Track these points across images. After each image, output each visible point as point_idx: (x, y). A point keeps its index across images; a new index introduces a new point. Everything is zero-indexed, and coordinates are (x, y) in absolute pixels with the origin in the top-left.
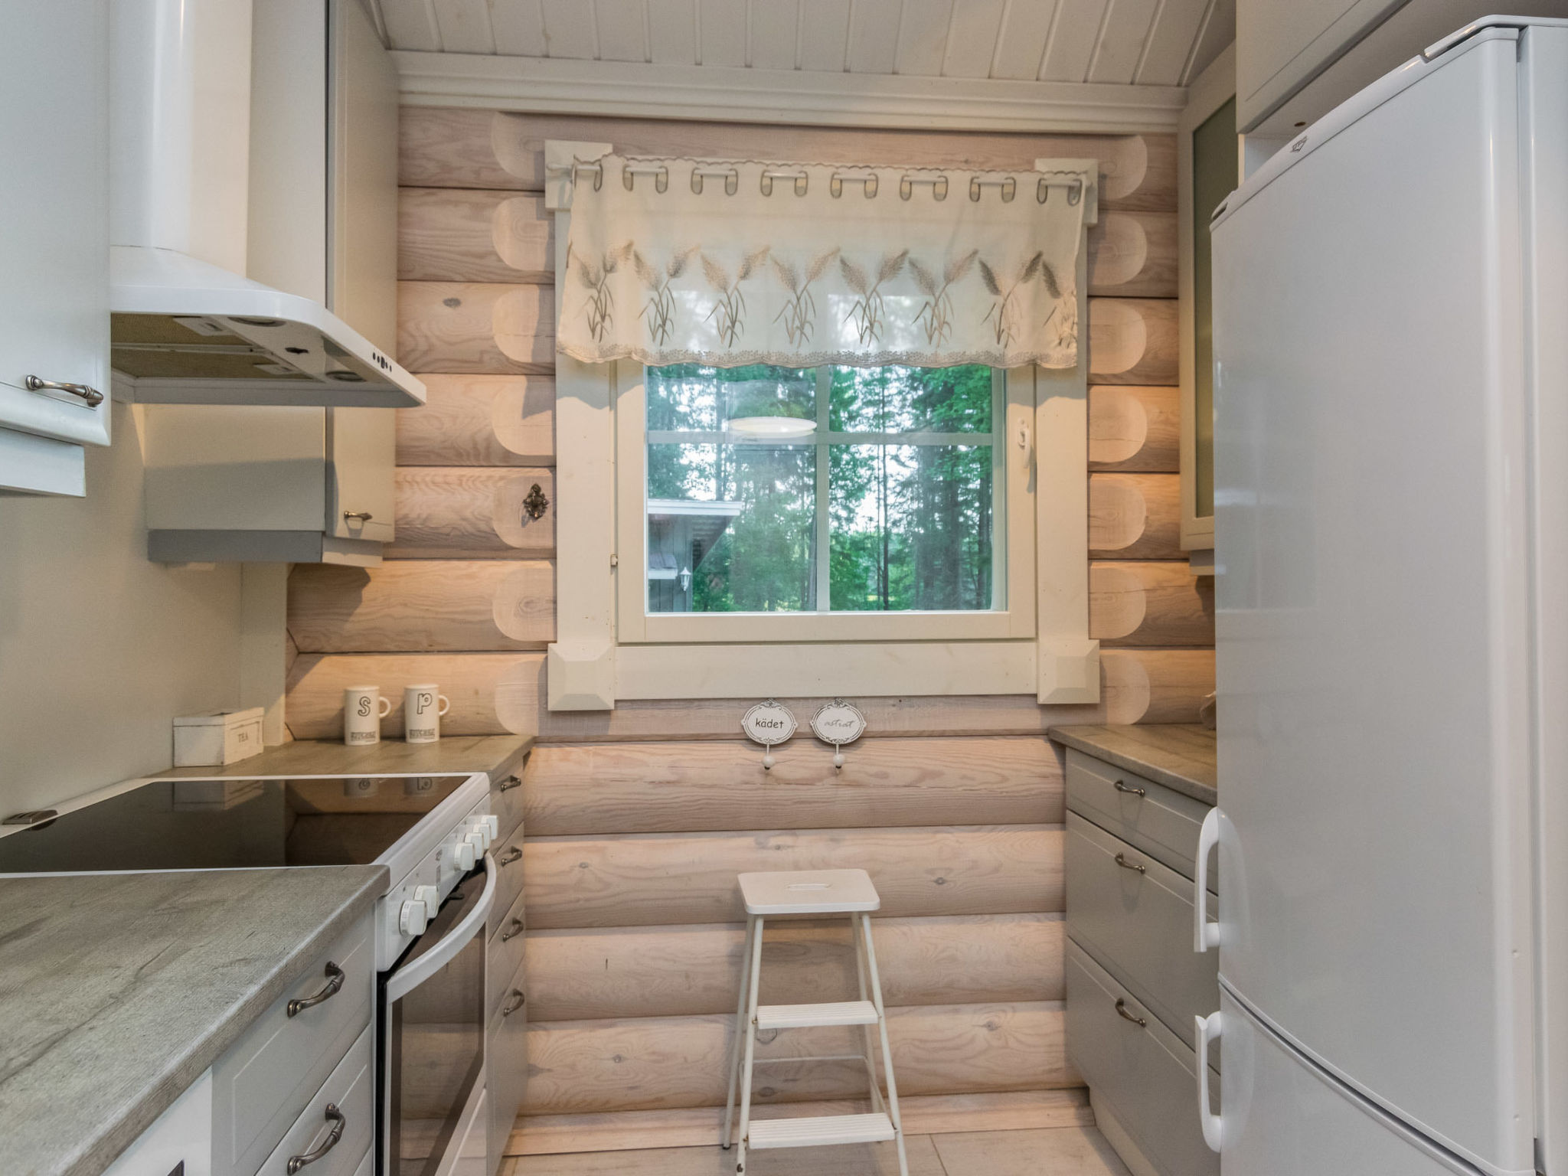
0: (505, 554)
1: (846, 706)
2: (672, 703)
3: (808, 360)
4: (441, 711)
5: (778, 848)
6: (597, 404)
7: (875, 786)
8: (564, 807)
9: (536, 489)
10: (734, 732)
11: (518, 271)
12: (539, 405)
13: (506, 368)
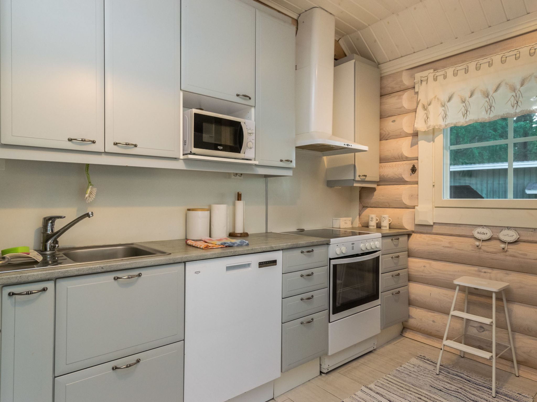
0: (406, 183)
1: (511, 230)
2: (451, 225)
3: (493, 118)
4: (389, 222)
5: (485, 272)
6: (429, 141)
7: (521, 258)
8: (419, 250)
9: (414, 166)
10: (471, 235)
11: (409, 110)
12: (414, 144)
13: (407, 135)
